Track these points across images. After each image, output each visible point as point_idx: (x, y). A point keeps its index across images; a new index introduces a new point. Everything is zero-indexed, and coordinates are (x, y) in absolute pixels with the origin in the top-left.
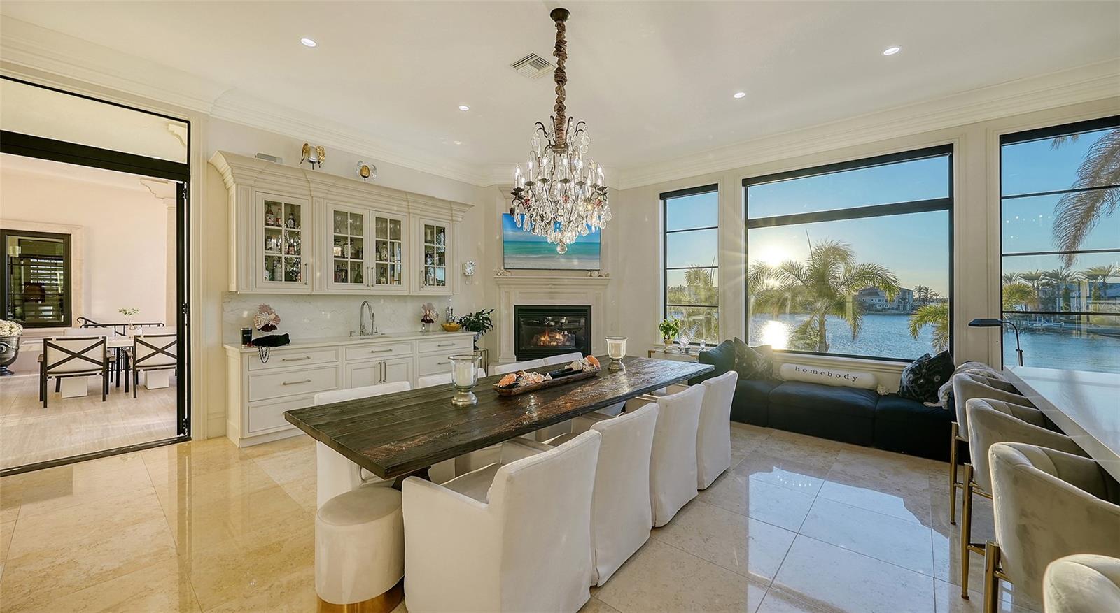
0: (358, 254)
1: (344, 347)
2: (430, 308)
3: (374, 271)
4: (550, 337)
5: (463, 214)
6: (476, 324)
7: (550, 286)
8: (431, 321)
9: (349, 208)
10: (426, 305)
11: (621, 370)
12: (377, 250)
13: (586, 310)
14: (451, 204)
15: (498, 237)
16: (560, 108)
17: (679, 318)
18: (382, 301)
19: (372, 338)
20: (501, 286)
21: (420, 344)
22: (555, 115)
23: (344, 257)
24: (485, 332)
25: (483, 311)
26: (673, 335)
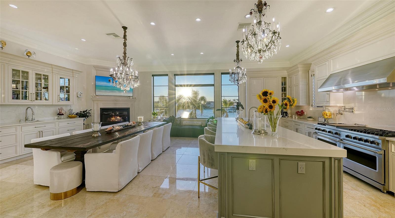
0: (26, 87)
1: (21, 126)
2: (62, 109)
3: (35, 95)
4: (115, 118)
5: (78, 74)
6: (84, 115)
7: (115, 101)
8: (63, 114)
9: (21, 69)
10: (60, 108)
11: (142, 125)
12: (36, 87)
13: (128, 109)
14: (73, 71)
15: (93, 84)
16: (125, 53)
17: (158, 111)
18: (37, 107)
19: (32, 122)
20: (94, 101)
21: (59, 123)
22: (123, 55)
23: (17, 88)
24: (88, 118)
25: (87, 110)
26: (156, 116)
